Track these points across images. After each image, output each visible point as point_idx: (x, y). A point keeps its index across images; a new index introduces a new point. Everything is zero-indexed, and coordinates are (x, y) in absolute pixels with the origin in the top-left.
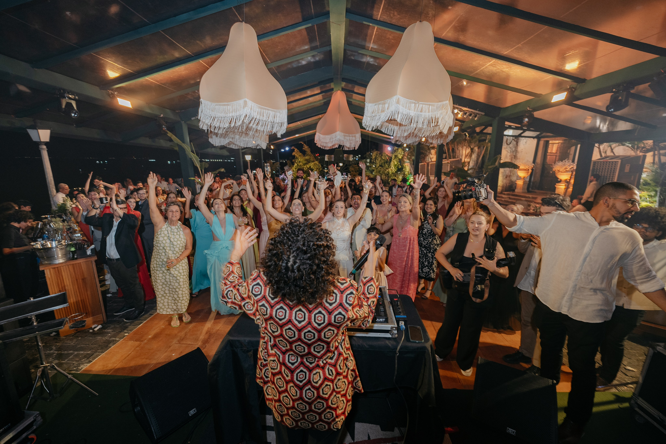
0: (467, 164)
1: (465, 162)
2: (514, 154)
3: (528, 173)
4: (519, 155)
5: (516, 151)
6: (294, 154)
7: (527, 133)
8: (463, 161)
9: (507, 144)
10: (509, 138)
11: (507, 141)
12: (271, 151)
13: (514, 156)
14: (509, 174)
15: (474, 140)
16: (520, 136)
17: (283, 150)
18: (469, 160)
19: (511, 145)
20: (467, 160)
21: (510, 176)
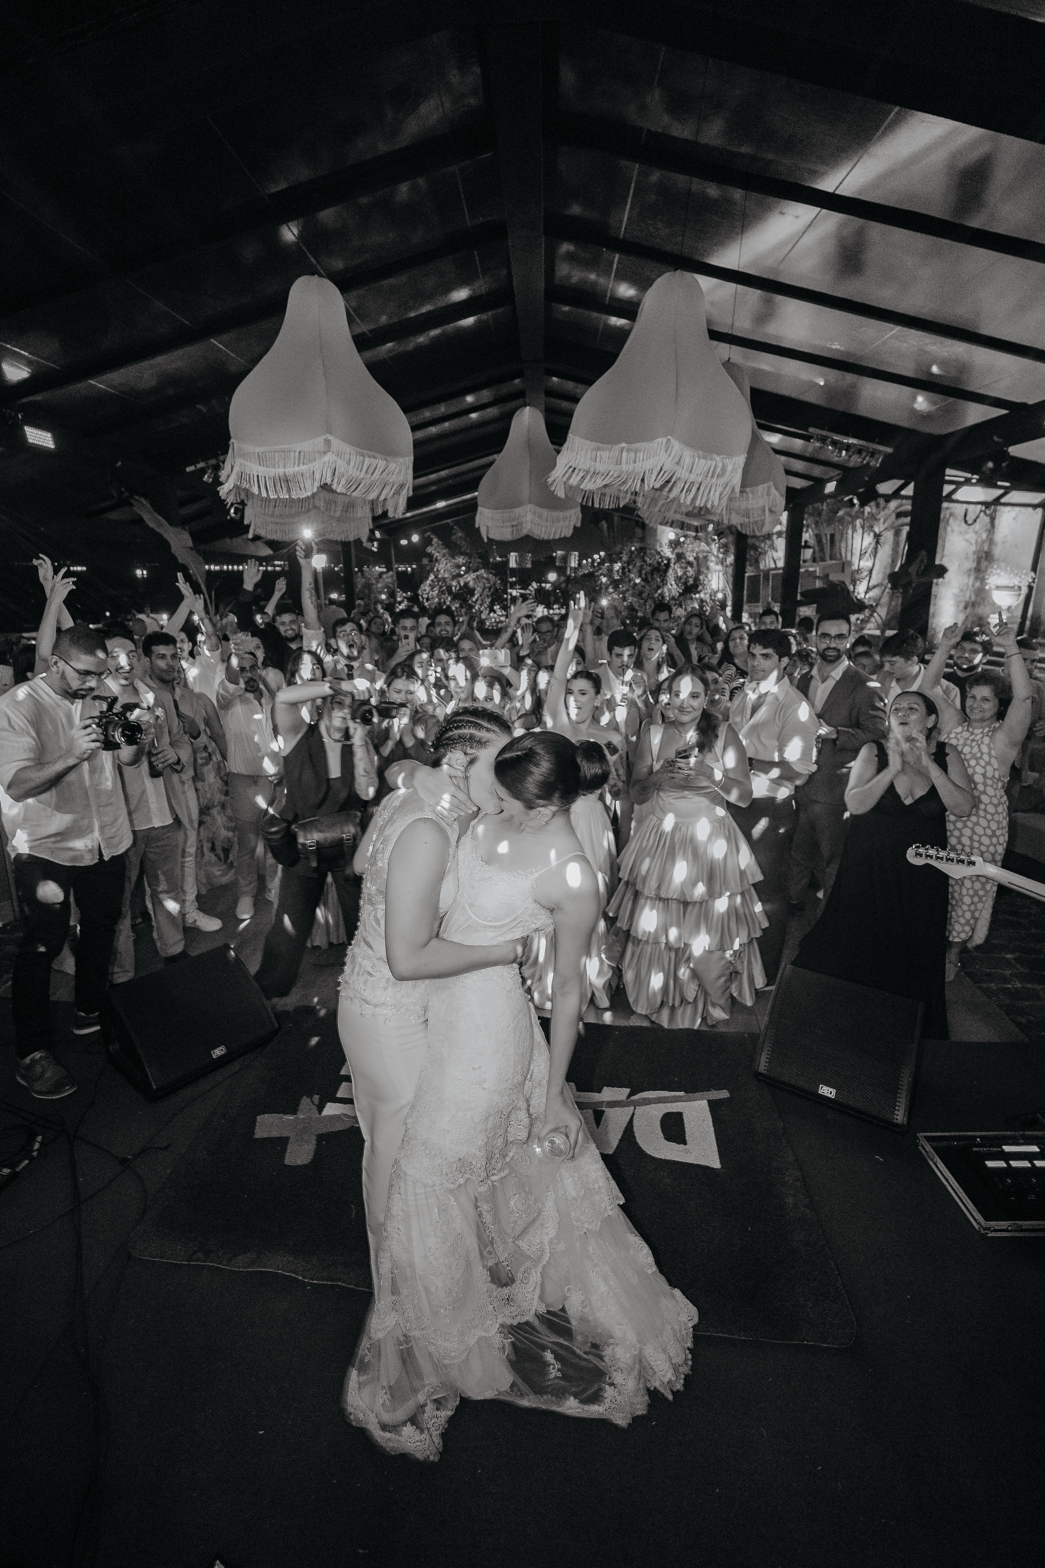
0: (865, 573)
1: (859, 571)
2: (986, 548)
3: (1019, 595)
4: (997, 551)
5: (991, 541)
6: (429, 550)
7: (1016, 496)
8: (855, 567)
9: (966, 522)
10: (971, 508)
11: (965, 515)
12: (376, 544)
13: (986, 553)
14: (973, 598)
15: (882, 513)
16: (997, 502)
17: (404, 542)
18: (869, 564)
19: (977, 526)
20: (866, 564)
21: (974, 605)
